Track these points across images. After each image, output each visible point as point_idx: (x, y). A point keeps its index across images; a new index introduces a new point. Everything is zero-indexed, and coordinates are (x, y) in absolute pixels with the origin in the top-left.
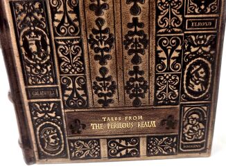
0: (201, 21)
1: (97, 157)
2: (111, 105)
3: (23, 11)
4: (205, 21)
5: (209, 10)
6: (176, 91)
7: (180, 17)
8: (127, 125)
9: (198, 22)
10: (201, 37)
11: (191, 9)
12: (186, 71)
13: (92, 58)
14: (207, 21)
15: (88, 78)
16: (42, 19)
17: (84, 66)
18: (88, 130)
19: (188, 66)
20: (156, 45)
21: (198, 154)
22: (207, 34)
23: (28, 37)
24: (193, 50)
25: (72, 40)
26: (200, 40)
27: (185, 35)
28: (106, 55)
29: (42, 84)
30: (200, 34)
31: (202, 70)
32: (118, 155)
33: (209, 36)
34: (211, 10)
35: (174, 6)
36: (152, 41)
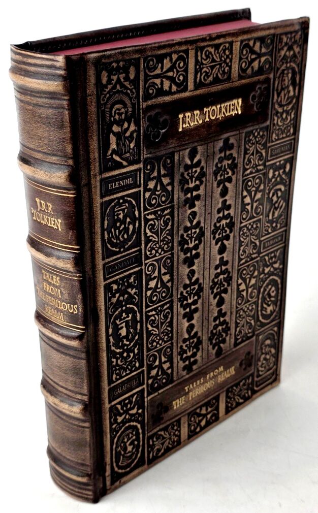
0: (273, 239)
1: (177, 445)
2: (195, 367)
3: (117, 291)
4: (275, 238)
5: (279, 225)
6: (252, 322)
7: (257, 242)
8: (208, 385)
9: (269, 241)
10: (273, 255)
11: (265, 230)
12: (261, 296)
13: (180, 317)
14: (277, 237)
15: (175, 344)
16: (135, 293)
17: (172, 332)
18: (170, 413)
19: (262, 290)
20: (238, 279)
21: (269, 387)
22: (277, 250)
23: (118, 322)
24: (267, 270)
25: (162, 306)
26: (271, 258)
27: (261, 257)
28: (195, 309)
29: (127, 375)
30: (271, 253)
31: (273, 289)
32: (198, 429)
33: (279, 251)
34: (281, 224)
35: (253, 232)
36: (235, 276)
